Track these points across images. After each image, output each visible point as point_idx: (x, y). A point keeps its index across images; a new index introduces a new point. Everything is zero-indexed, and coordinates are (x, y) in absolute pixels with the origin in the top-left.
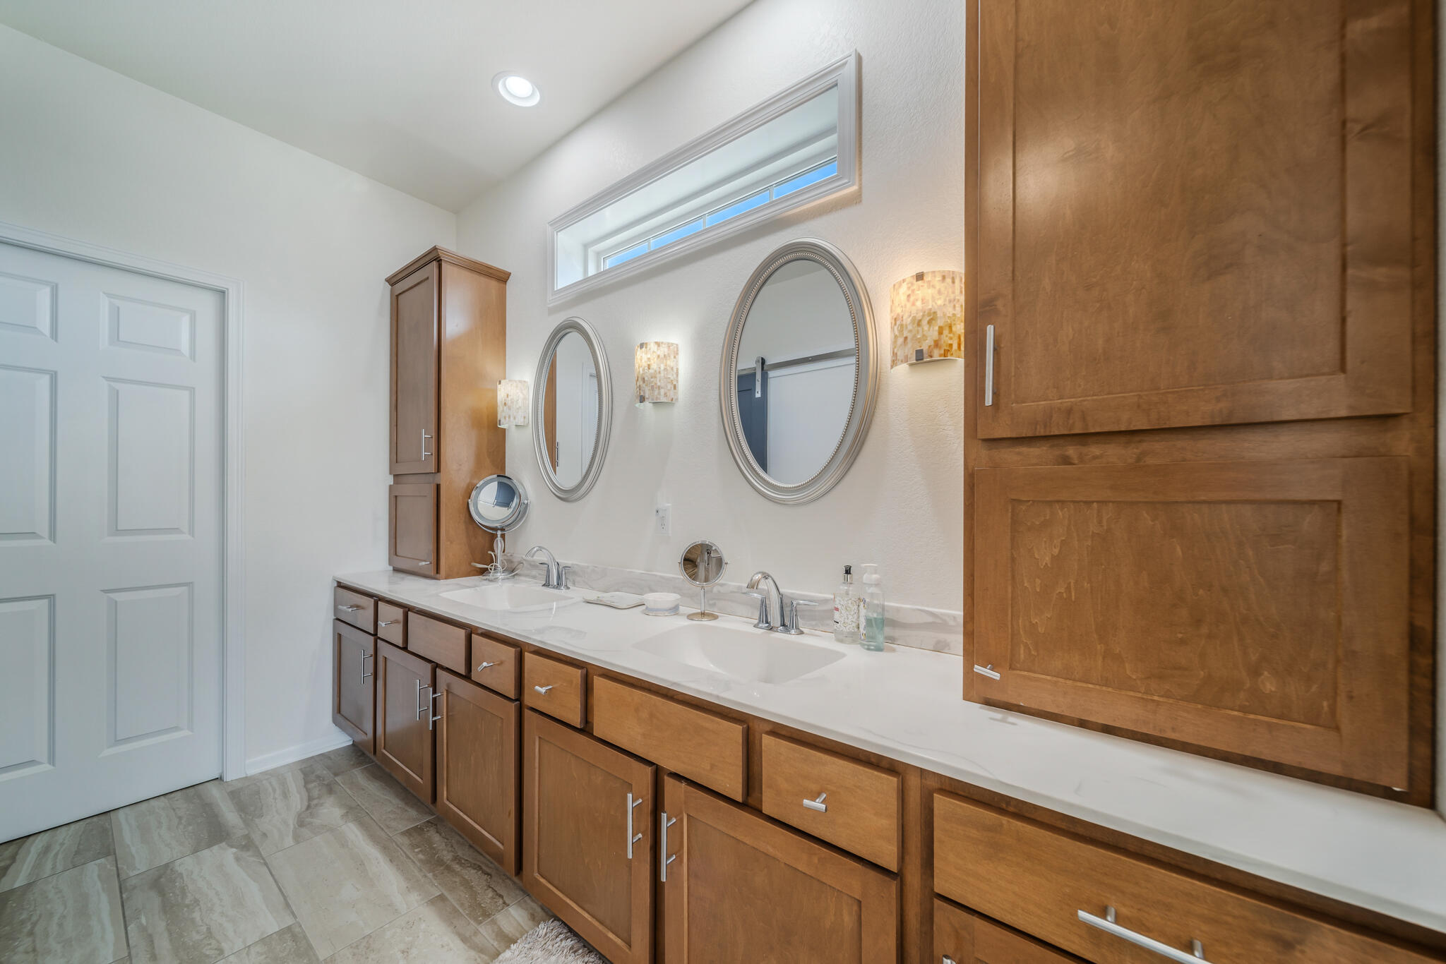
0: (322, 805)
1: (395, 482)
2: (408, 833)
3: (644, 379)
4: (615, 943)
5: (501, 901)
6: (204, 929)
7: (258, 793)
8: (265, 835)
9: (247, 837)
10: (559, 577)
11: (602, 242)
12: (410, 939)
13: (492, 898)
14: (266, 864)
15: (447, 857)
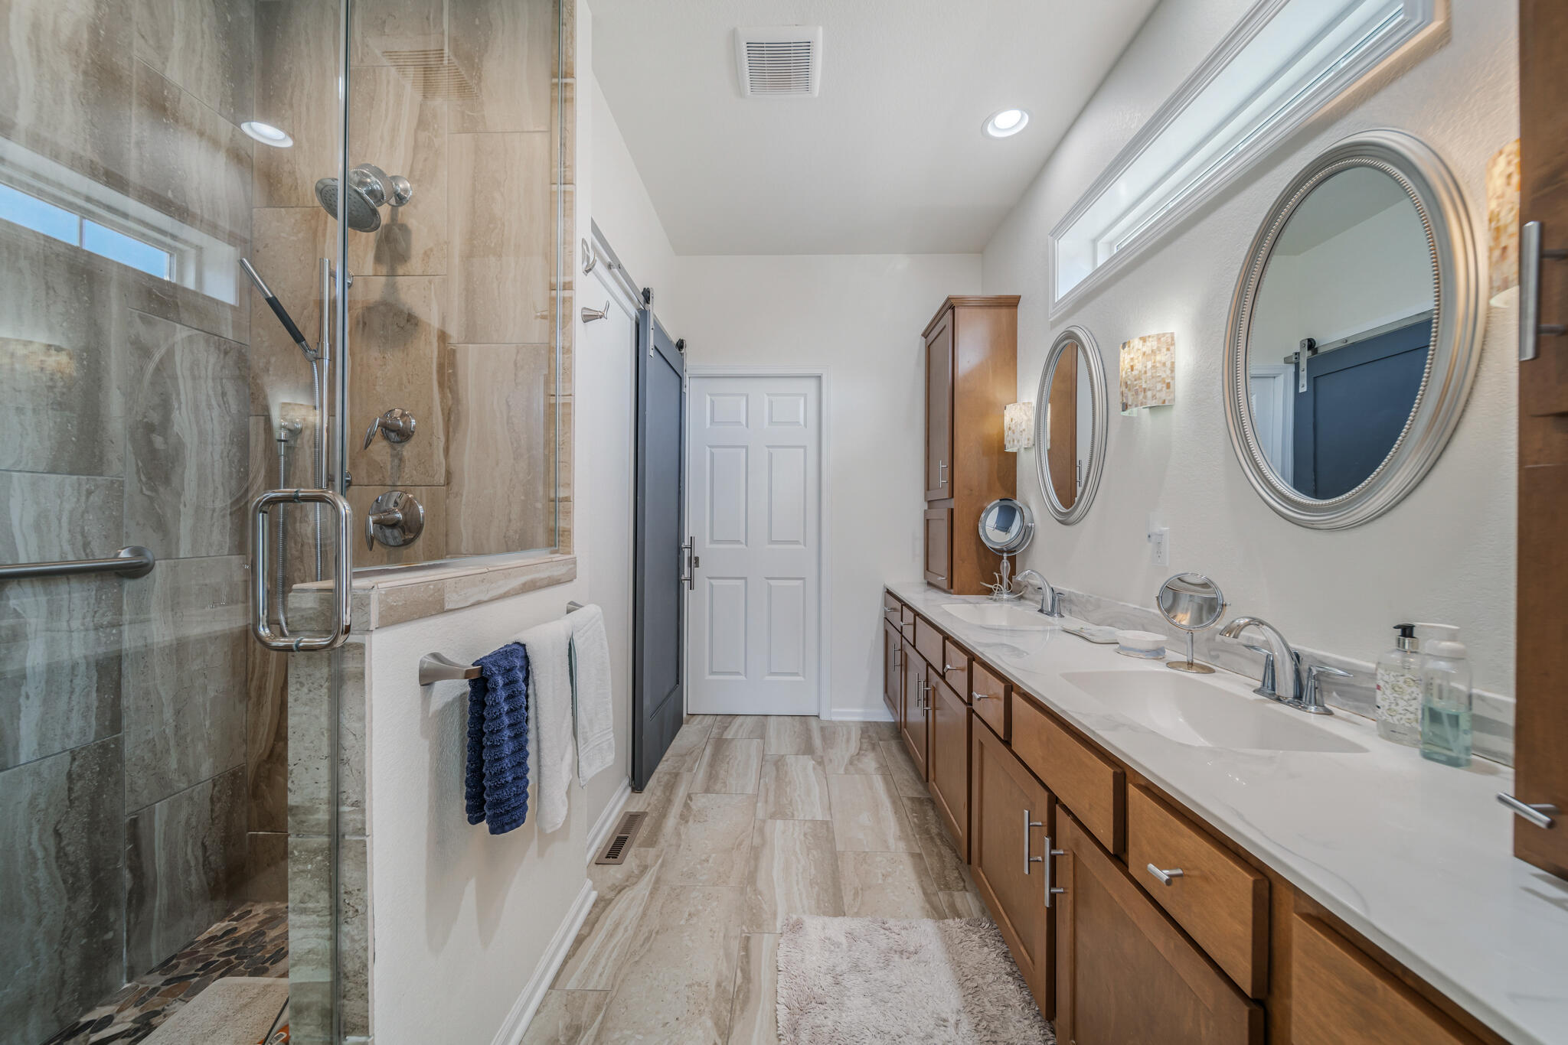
0: (866, 756)
1: (929, 508)
2: (912, 799)
3: (1126, 383)
4: (1024, 958)
5: (962, 884)
6: (789, 799)
7: (834, 733)
8: (831, 760)
9: (822, 757)
10: (1053, 605)
11: (1110, 230)
12: (890, 870)
13: (956, 878)
14: (826, 778)
15: (934, 830)
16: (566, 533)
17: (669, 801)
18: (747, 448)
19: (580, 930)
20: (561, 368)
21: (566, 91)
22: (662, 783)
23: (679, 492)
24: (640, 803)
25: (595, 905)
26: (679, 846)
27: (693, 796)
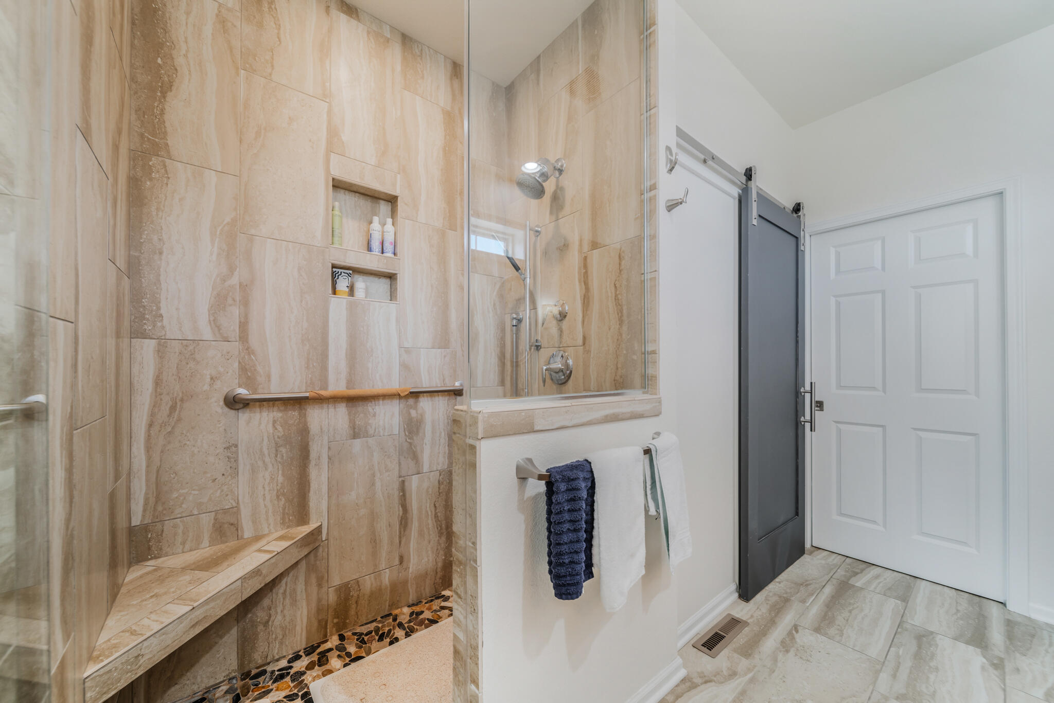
8: (1017, 670)
9: (1001, 660)
14: (1004, 690)
16: (653, 378)
17: (772, 622)
18: (883, 292)
19: (666, 695)
20: (649, 251)
21: (650, 39)
22: (770, 603)
23: (797, 342)
24: (743, 611)
25: (683, 681)
26: (774, 672)
27: (800, 629)
